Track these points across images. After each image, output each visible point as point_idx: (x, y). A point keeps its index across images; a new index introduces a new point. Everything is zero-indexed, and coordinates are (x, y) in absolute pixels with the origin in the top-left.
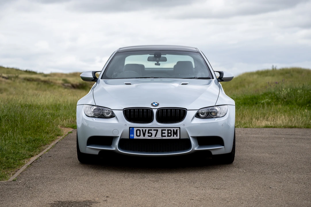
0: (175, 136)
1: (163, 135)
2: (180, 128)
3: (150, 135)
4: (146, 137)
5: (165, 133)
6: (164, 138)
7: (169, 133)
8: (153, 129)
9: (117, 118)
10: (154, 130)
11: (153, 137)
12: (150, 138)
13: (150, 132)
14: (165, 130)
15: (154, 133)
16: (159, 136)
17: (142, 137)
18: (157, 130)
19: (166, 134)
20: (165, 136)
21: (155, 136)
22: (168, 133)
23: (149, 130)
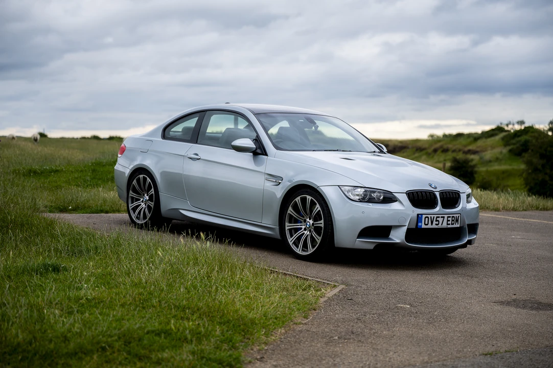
0: (457, 223)
1: (449, 223)
2: (460, 214)
3: (437, 223)
4: (434, 226)
5: (449, 221)
6: (449, 226)
8: (440, 216)
9: (401, 202)
10: (442, 217)
11: (440, 226)
12: (437, 227)
13: (438, 219)
15: (440, 220)
16: (445, 225)
17: (429, 226)
18: (444, 217)
20: (449, 224)
21: (442, 225)
22: (452, 220)
23: (437, 217)
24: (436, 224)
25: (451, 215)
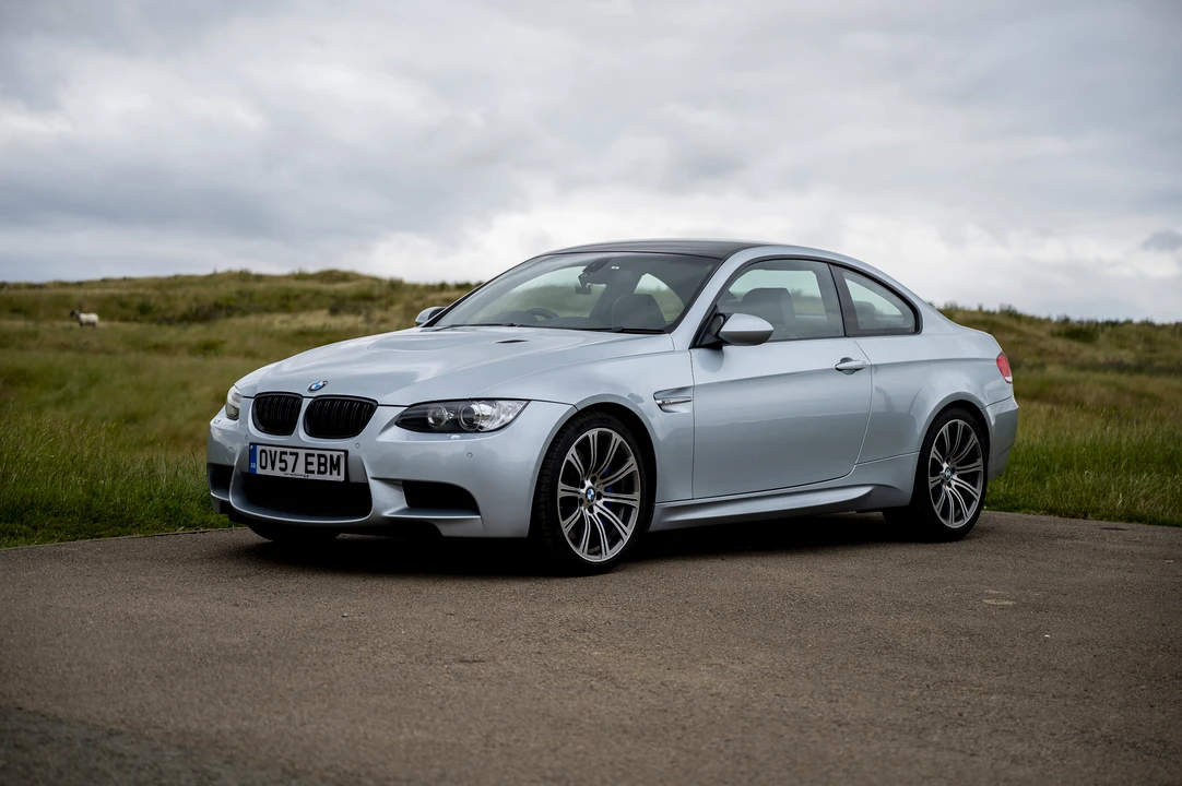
0: (335, 472)
1: (310, 468)
2: (346, 452)
3: (283, 465)
4: (277, 473)
5: (312, 464)
6: (311, 477)
7: (322, 464)
8: (289, 450)
10: (291, 454)
11: (289, 474)
12: (281, 474)
13: (284, 457)
14: (313, 455)
15: (290, 459)
16: (300, 472)
17: (268, 472)
18: (297, 455)
19: (314, 468)
20: (313, 472)
21: (293, 470)
22: (320, 464)
23: (282, 453)
24: (281, 469)
25: (316, 452)
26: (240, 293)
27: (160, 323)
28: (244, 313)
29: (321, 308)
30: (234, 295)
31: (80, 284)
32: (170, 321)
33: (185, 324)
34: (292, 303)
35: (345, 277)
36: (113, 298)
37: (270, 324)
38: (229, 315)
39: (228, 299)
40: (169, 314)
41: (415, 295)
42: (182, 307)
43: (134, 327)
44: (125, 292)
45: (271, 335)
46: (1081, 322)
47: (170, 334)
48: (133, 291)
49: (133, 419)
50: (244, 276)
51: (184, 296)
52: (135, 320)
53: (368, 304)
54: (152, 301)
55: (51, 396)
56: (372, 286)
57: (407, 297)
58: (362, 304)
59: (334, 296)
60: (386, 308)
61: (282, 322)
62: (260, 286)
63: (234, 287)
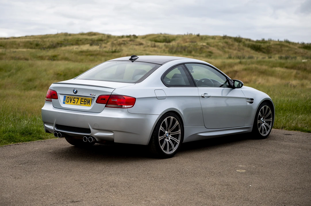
26: (64, 39)
27: (41, 49)
28: (65, 46)
29: (88, 44)
30: (63, 40)
31: (19, 38)
32: (44, 49)
33: (48, 49)
34: (79, 42)
35: (95, 34)
36: (28, 42)
37: (73, 49)
38: (61, 46)
39: (61, 42)
40: (44, 46)
41: (115, 39)
42: (48, 44)
43: (33, 50)
44: (31, 40)
45: (72, 53)
46: (308, 44)
47: (43, 53)
48: (34, 39)
49: (30, 80)
50: (66, 34)
51: (48, 41)
52: (34, 48)
53: (101, 42)
54: (39, 43)
55: (7, 74)
56: (102, 37)
57: (112, 40)
58: (99, 42)
59: (91, 40)
60: (106, 43)
61: (76, 48)
62: (70, 38)
63: (63, 38)
